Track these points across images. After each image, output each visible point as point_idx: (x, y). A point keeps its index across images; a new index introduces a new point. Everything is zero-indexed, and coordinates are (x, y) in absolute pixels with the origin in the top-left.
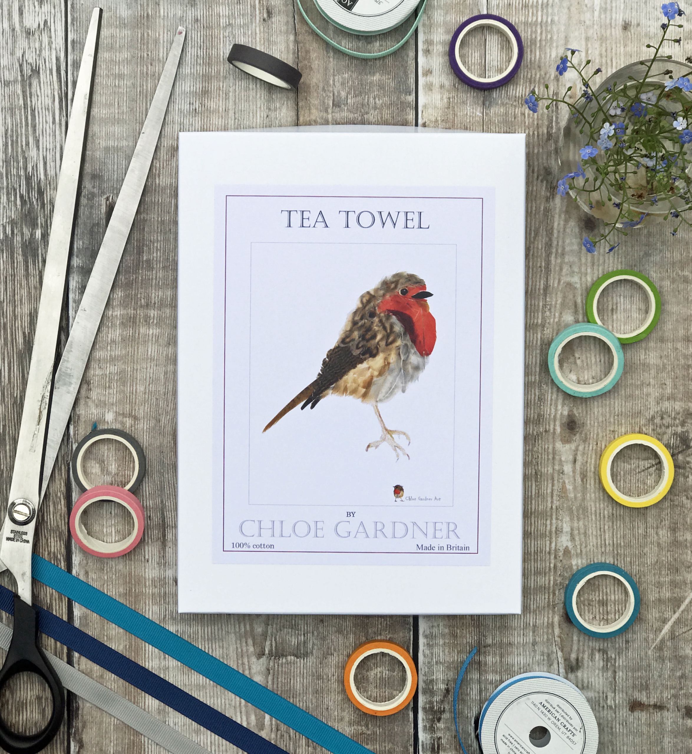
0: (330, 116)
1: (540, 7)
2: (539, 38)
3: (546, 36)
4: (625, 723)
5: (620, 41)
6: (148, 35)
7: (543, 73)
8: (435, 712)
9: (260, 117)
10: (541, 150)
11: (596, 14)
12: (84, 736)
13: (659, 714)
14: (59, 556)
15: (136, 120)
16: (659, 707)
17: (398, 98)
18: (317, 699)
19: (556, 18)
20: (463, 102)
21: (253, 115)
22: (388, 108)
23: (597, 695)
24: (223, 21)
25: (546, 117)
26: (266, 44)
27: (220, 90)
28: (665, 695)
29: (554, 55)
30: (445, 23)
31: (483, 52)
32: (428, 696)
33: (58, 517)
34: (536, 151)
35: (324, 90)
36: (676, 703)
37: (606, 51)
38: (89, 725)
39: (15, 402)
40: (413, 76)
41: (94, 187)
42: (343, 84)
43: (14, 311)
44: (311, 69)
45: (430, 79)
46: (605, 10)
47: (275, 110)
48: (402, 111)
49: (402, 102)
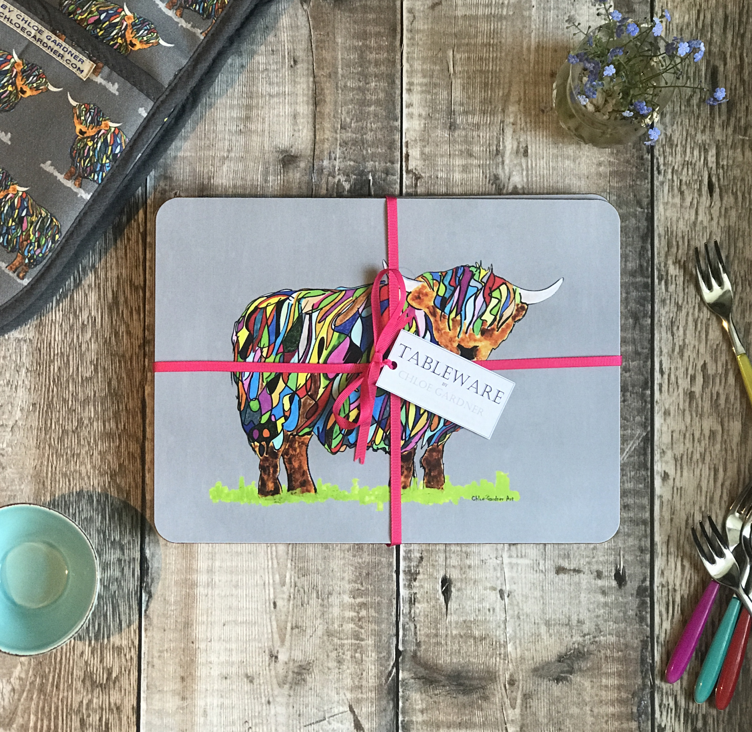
0: (338, 136)
1: (491, 60)
2: (490, 82)
3: (496, 80)
4: (552, 583)
5: (549, 85)
7: (493, 107)
8: (412, 574)
9: (288, 136)
10: (491, 162)
11: (532, 65)
12: (152, 589)
13: (577, 576)
14: (136, 455)
16: (577, 571)
17: (388, 123)
18: (325, 564)
19: (503, 68)
20: (435, 127)
21: (283, 135)
22: (381, 130)
23: (532, 562)
24: (261, 67)
25: (495, 138)
26: (293, 83)
27: (259, 116)
28: (582, 563)
29: (501, 94)
30: (423, 70)
31: (450, 91)
32: (407, 561)
33: (136, 426)
34: (488, 163)
35: (334, 117)
36: (589, 568)
37: (539, 91)
38: (155, 580)
39: (106, 341)
40: (399, 107)
41: (166, 185)
42: (348, 113)
43: (106, 275)
44: (325, 101)
45: (411, 110)
46: (538, 62)
47: (299, 131)
48: (391, 132)
49: (391, 126)
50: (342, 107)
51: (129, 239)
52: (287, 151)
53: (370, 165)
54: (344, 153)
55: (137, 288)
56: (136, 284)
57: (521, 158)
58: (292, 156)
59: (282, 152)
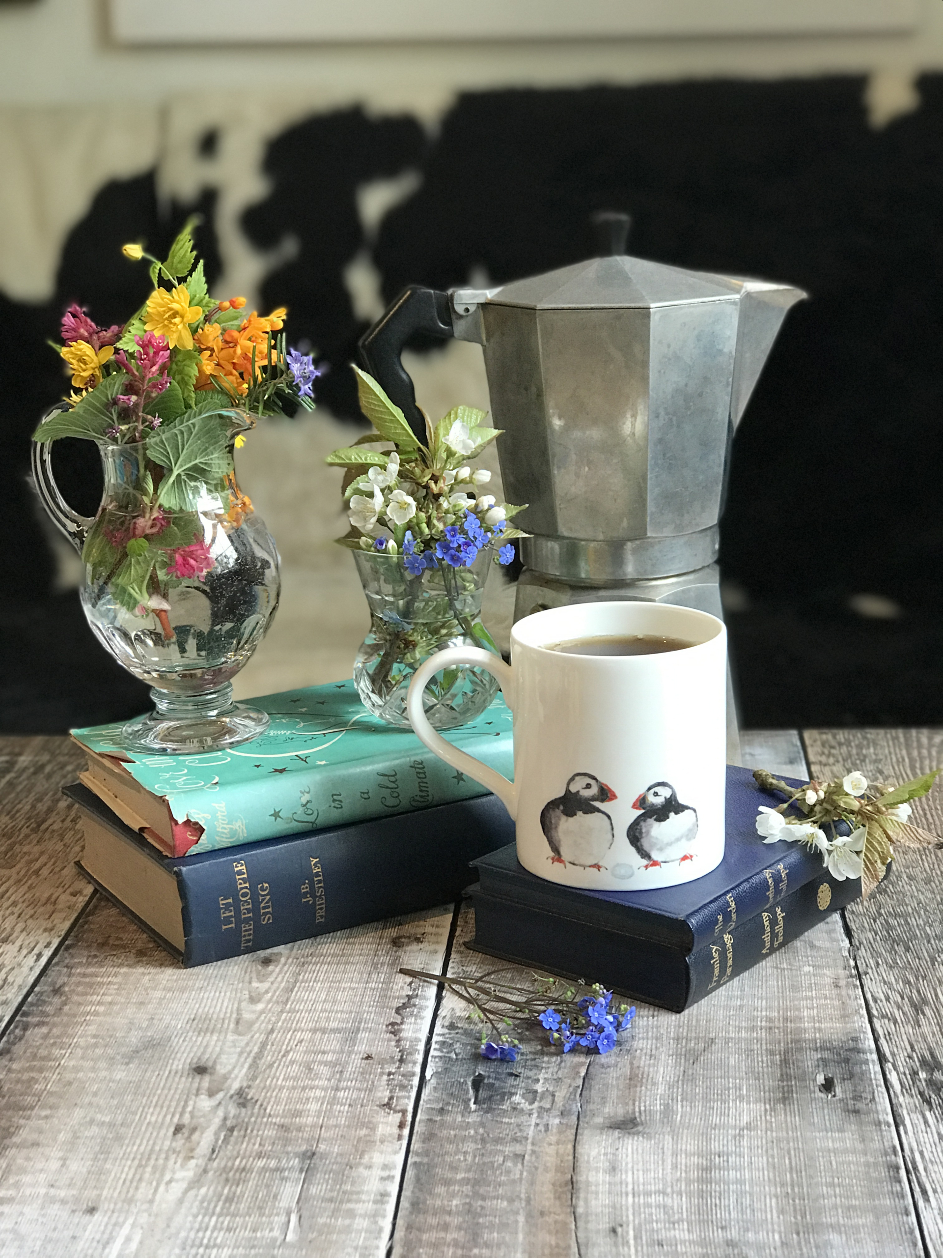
0: (529, 1147)
1: (211, 1229)
2: (221, 1203)
3: (209, 1204)
5: (106, 1198)
6: (795, 1218)
7: (224, 1176)
9: (627, 1149)
10: (246, 1120)
11: (130, 1222)
15: (803, 1151)
17: (432, 1159)
19: (190, 1218)
20: (341, 1155)
21: (637, 1149)
22: (447, 1153)
26: (618, 1206)
27: (686, 1171)
29: (203, 1190)
30: (353, 1217)
31: (303, 1194)
34: (253, 1119)
35: (536, 1168)
37: (128, 1192)
40: (408, 1176)
41: (854, 1104)
42: (508, 1172)
44: (554, 1185)
45: (385, 1174)
46: (115, 1225)
47: (605, 1154)
48: (428, 1150)
49: (427, 1156)
50: (521, 1179)
51: (910, 1057)
52: (629, 1133)
53: (472, 1119)
54: (521, 1130)
55: (884, 1016)
56: (886, 1021)
57: (190, 1123)
58: (619, 1128)
59: (638, 1133)
